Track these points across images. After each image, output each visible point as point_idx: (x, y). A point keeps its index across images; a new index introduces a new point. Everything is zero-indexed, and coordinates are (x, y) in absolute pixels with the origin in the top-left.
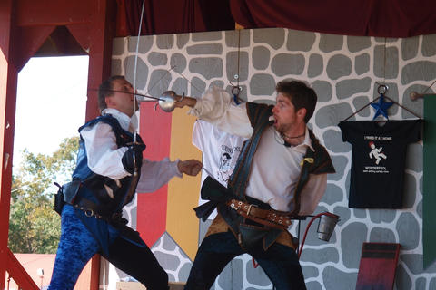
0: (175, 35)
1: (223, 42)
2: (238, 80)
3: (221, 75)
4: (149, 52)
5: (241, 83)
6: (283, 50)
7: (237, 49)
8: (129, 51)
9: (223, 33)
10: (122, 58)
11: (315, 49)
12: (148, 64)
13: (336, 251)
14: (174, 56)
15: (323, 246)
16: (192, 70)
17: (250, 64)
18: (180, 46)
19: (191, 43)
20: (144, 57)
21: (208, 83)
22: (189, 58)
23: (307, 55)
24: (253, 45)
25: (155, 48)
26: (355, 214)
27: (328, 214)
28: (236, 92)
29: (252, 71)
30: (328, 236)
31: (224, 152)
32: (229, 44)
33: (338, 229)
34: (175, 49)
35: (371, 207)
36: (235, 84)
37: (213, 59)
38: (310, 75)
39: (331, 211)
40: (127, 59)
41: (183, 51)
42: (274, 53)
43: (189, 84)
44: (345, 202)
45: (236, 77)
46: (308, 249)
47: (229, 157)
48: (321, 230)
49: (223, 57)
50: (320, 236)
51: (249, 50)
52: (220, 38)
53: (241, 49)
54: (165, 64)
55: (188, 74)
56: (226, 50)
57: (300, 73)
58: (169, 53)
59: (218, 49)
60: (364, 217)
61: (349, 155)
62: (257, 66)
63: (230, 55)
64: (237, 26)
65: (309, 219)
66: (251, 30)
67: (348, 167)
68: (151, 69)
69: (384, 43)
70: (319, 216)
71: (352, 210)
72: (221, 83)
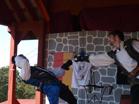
0: (64, 33)
1: (78, 35)
2: (83, 46)
3: (78, 45)
4: (56, 38)
5: (84, 47)
6: (97, 37)
7: (82, 37)
8: (50, 38)
9: (78, 32)
10: (48, 40)
11: (106, 37)
12: (56, 42)
13: (113, 97)
14: (64, 39)
15: (109, 96)
16: (69, 43)
17: (87, 41)
18: (66, 36)
19: (69, 35)
20: (55, 40)
21: (74, 47)
22: (68, 40)
23: (104, 38)
24: (87, 36)
25: (58, 37)
26: (119, 86)
27: (110, 86)
28: (82, 50)
29: (87, 43)
30: (110, 93)
31: (79, 68)
32: (80, 36)
33: (114, 91)
34: (64, 37)
35: (123, 84)
36: (82, 47)
37: (75, 40)
38: (105, 45)
39: (111, 85)
40: (50, 40)
41: (67, 38)
42: (94, 38)
43: (68, 48)
44: (115, 83)
45: (82, 45)
46: (104, 97)
47: (80, 69)
48: (108, 91)
49: (79, 39)
50: (108, 93)
51: (86, 37)
52: (78, 34)
53: (84, 37)
54: (61, 42)
55: (68, 45)
56: (79, 37)
57: (101, 44)
58: (62, 38)
59: (77, 37)
60: (121, 87)
61: (116, 68)
62: (89, 42)
63: (80, 39)
64: (83, 30)
65: (105, 88)
66: (87, 31)
67: (116, 72)
68: (57, 43)
69: (126, 35)
70: (108, 87)
71: (118, 85)
72: (78, 47)
